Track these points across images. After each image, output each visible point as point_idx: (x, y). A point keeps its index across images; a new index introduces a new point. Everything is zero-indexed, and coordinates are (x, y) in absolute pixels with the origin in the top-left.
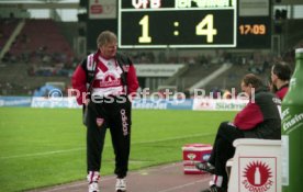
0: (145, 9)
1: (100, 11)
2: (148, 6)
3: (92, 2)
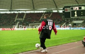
0: (76, 10)
1: (67, 10)
2: (76, 9)
3: (65, 9)
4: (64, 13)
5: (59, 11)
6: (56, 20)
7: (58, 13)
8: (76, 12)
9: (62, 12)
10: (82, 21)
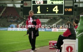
0: (39, 4)
1: (27, 5)
3: (24, 2)
4: (22, 8)
5: (15, 5)
6: (11, 17)
7: (14, 8)
8: (39, 8)
9: (20, 7)
10: (47, 20)
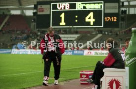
0: (63, 10)
1: (43, 11)
2: (64, 8)
3: (39, 7)
4: (35, 17)
5: (24, 11)
6: (17, 31)
7: (22, 17)
8: (62, 16)
9: (32, 15)
10: (76, 36)
